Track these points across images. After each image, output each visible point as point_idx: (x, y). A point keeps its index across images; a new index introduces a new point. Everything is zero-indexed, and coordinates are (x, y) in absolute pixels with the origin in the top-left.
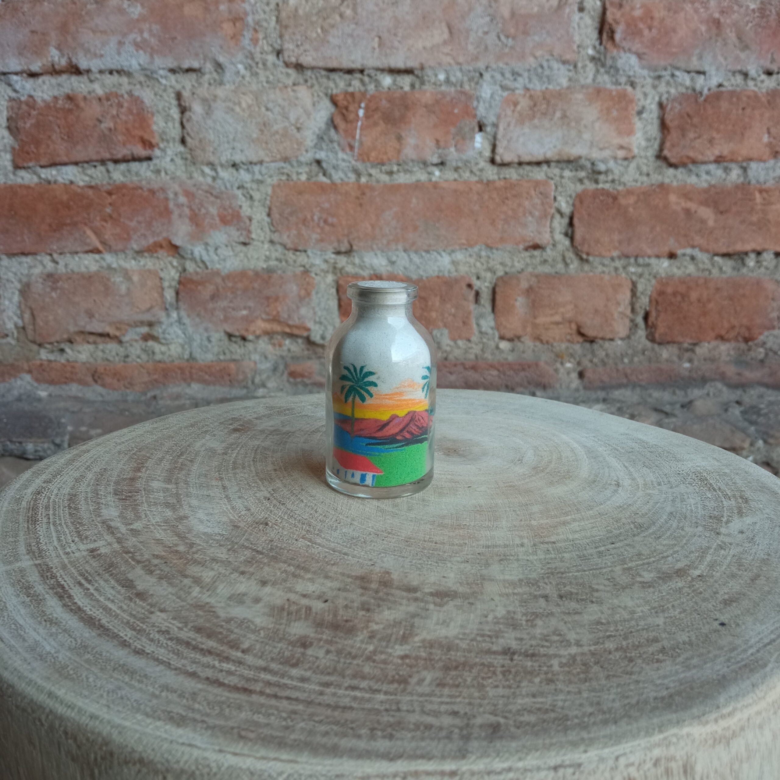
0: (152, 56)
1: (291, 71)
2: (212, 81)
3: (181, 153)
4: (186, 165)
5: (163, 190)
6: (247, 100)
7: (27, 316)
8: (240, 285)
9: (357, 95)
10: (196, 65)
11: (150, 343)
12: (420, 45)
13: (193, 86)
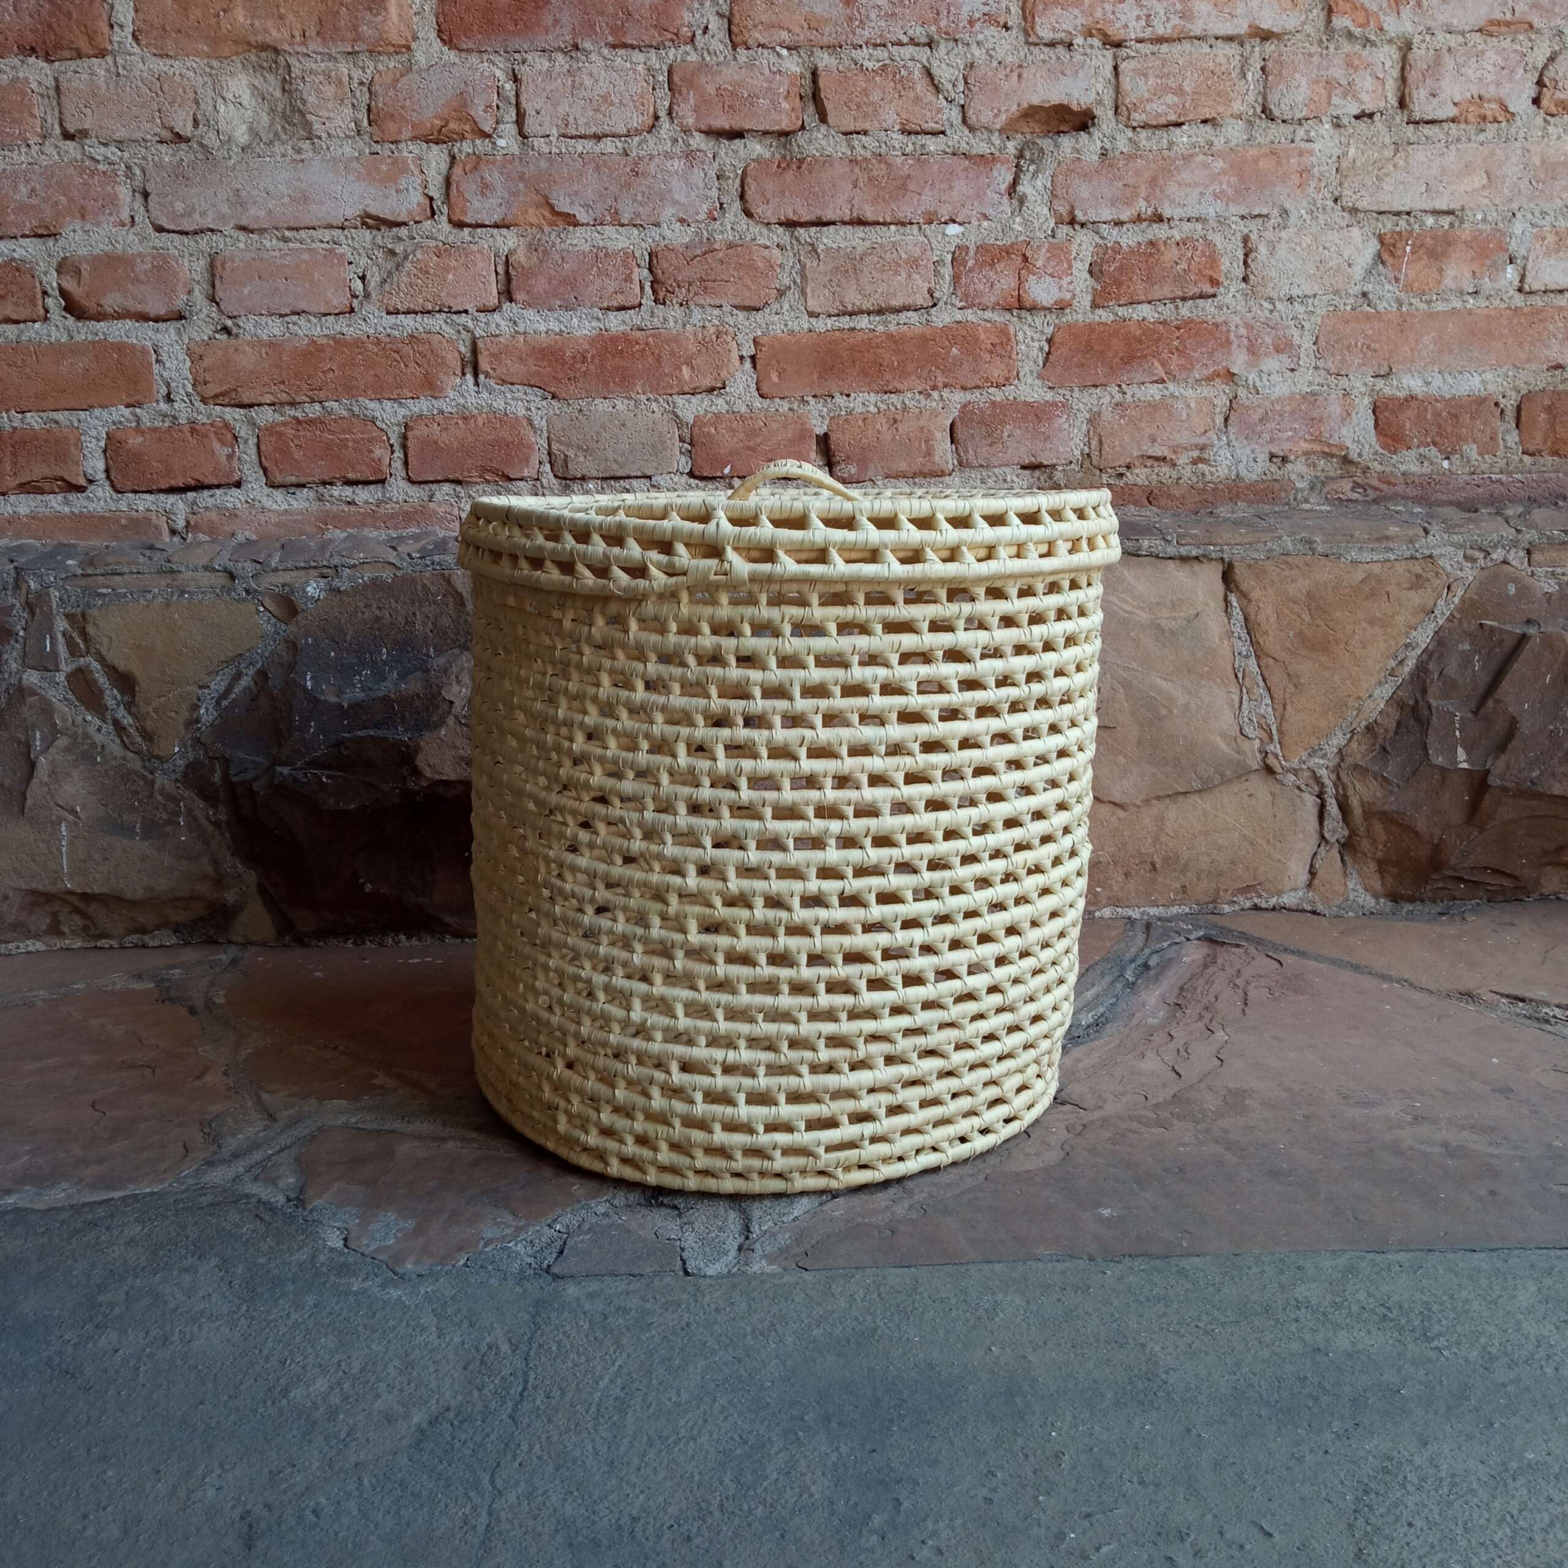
0: (1227, 205)
1: (1345, 214)
2: (1277, 225)
3: (1243, 289)
4: (1246, 301)
5: (1225, 323)
6: (1307, 240)
7: (1094, 443)
8: (1288, 408)
9: (1404, 234)
10: (1265, 211)
11: (1200, 466)
12: (1462, 189)
13: (1259, 229)
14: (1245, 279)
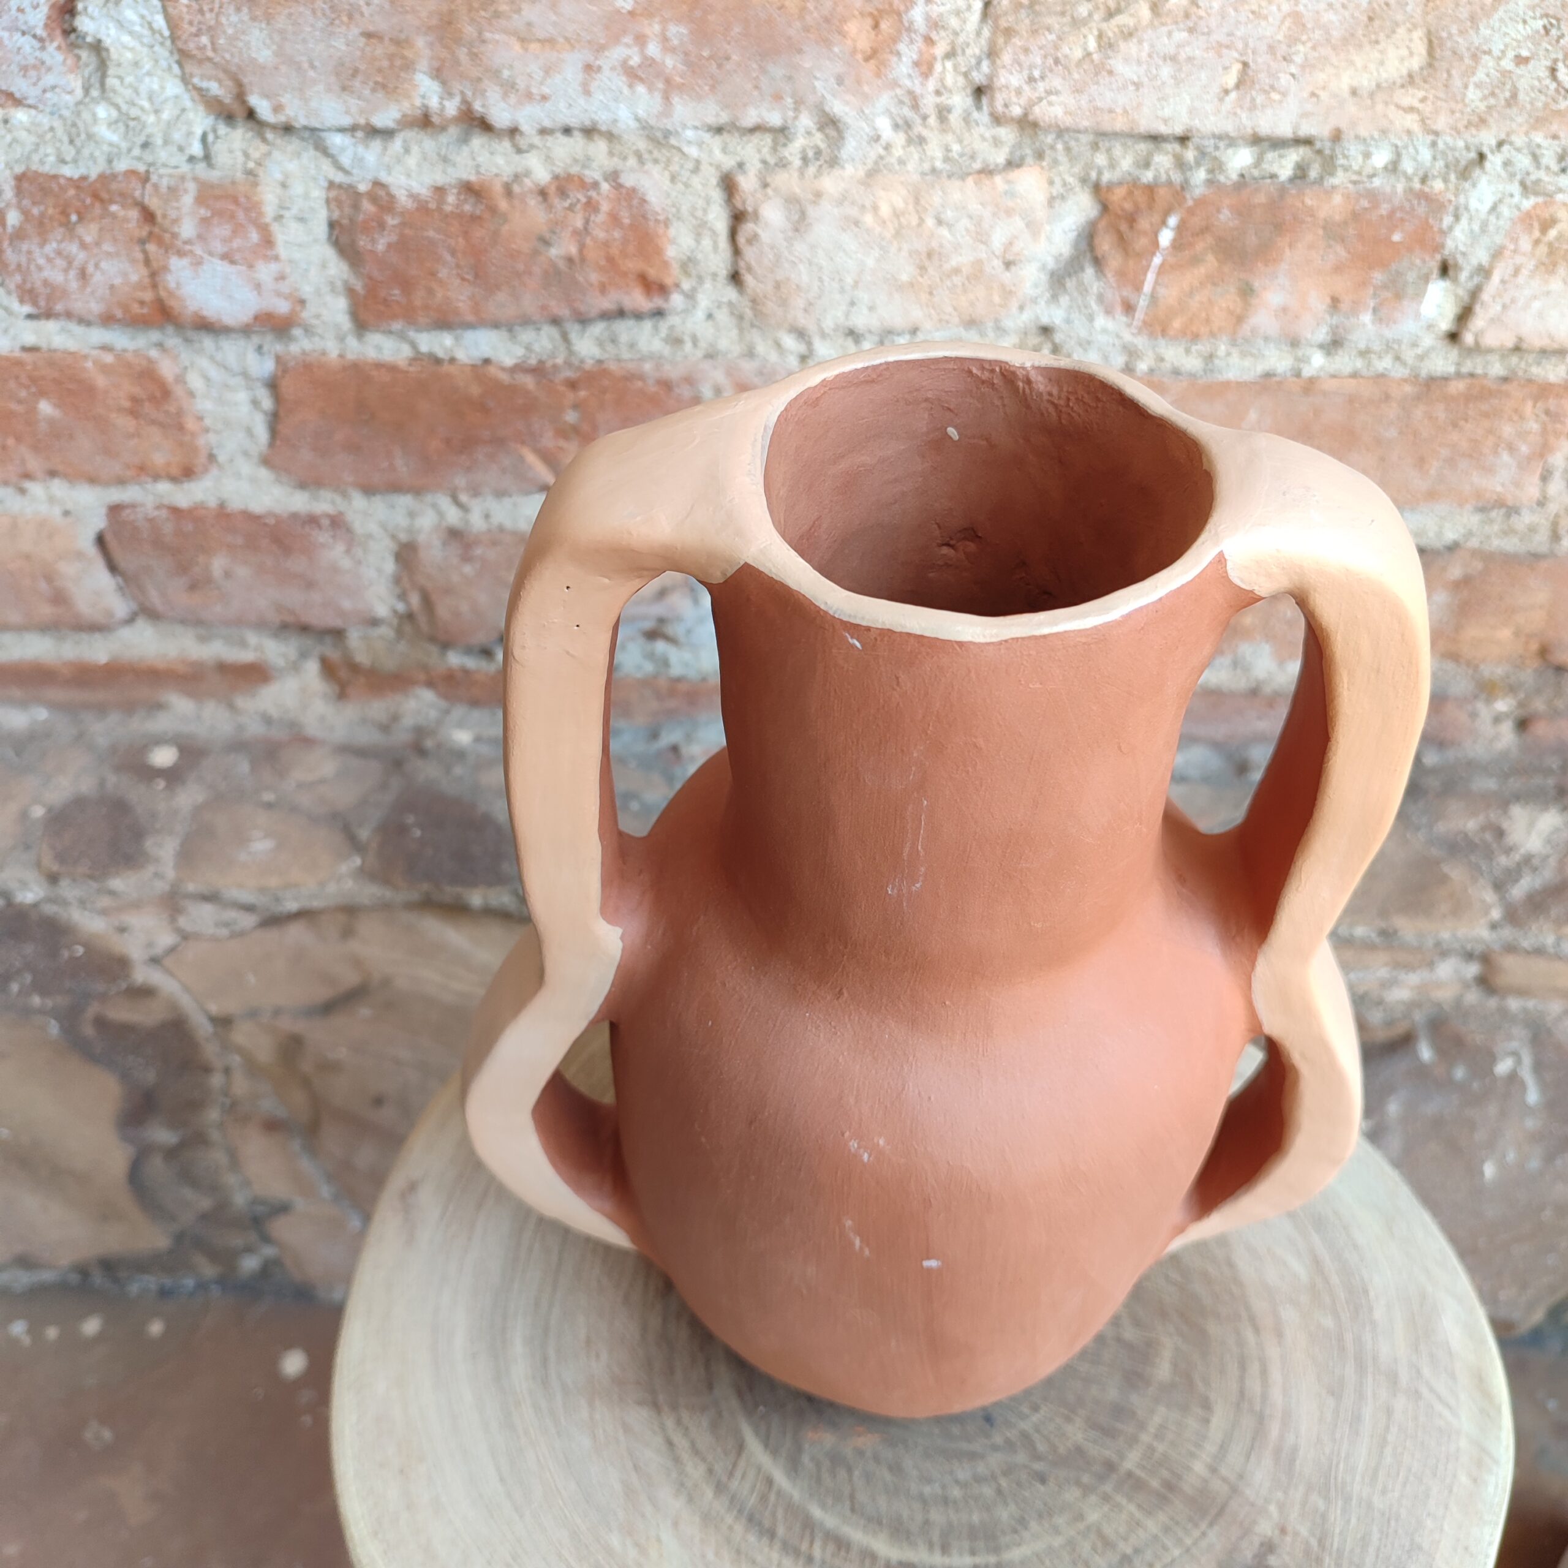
0: (667, 98)
1: (1007, 134)
2: (811, 154)
3: (730, 304)
4: (741, 330)
5: (689, 380)
6: (892, 201)
9: (1162, 192)
10: (775, 119)
11: (660, 646)
13: (764, 162)
14: (735, 278)
